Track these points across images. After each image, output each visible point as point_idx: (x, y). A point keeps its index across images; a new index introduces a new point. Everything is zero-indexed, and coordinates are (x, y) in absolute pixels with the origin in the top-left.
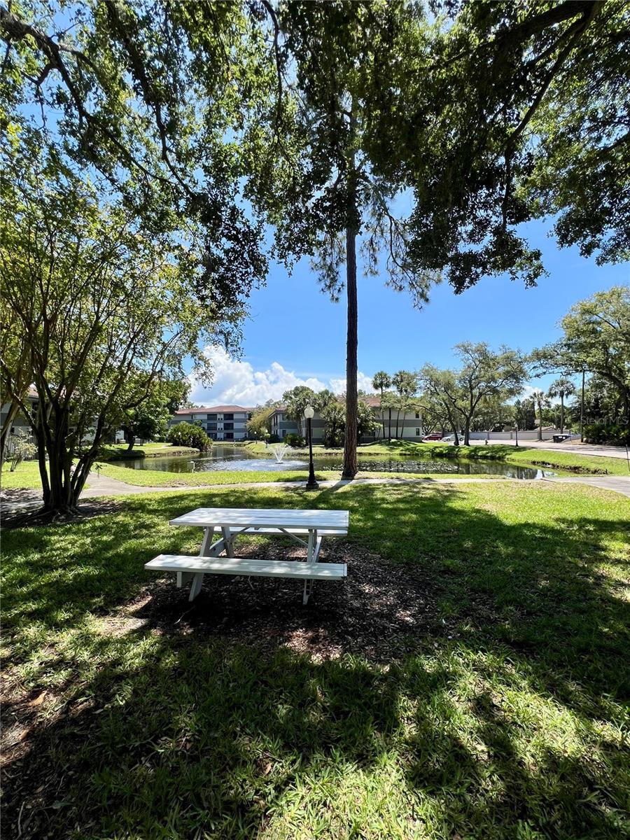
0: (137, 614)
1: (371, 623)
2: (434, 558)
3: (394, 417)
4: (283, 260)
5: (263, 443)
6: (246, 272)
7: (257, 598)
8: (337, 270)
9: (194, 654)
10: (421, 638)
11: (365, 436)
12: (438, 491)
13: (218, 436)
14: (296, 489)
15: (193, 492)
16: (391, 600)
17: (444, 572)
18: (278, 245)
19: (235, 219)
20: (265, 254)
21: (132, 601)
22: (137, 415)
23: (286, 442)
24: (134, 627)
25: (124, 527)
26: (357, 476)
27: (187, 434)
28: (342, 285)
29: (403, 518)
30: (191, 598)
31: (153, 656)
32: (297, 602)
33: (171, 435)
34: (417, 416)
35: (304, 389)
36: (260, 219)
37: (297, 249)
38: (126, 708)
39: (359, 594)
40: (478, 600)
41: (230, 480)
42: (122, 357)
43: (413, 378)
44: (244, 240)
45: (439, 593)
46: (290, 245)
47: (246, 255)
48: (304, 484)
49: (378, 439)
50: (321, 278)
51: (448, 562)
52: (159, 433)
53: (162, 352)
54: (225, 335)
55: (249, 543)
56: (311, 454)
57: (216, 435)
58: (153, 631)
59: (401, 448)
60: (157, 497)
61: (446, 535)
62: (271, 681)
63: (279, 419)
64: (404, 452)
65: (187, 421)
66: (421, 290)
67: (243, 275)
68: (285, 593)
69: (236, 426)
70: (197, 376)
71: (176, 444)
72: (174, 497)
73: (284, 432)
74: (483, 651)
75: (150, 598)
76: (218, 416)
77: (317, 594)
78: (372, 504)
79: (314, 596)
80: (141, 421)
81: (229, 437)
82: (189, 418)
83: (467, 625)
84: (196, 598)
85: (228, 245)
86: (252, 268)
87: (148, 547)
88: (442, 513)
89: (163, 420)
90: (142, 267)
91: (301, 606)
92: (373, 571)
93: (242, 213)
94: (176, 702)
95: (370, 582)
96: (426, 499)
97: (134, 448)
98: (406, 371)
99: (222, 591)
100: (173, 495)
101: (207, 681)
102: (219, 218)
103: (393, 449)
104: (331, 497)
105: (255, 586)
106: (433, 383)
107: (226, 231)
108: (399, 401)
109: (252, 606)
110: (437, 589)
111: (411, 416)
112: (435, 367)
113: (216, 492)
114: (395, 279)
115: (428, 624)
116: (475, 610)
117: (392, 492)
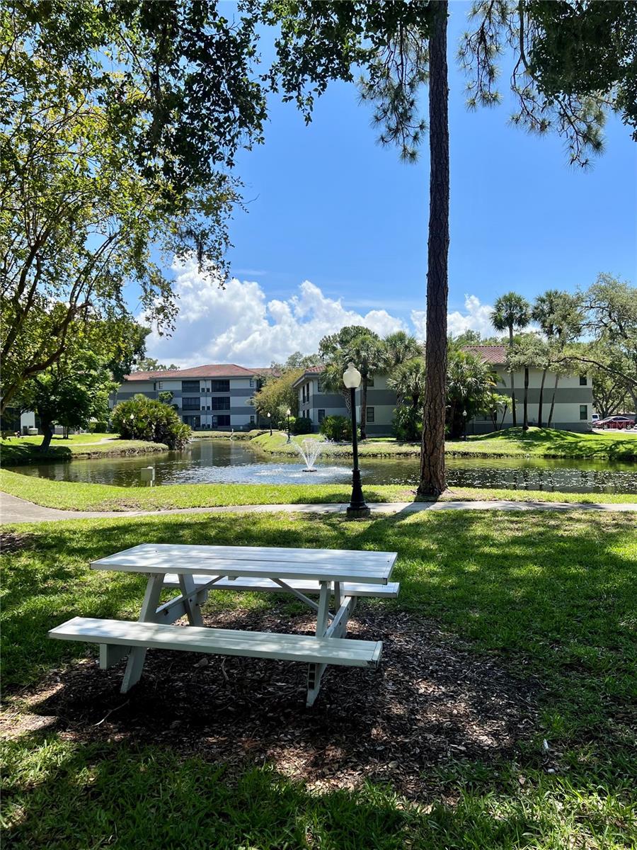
0: (39, 710)
1: (417, 742)
2: (557, 642)
3: (535, 383)
4: (294, 94)
5: (283, 434)
6: (227, 119)
7: (233, 693)
8: (412, 97)
9: (118, 770)
10: (498, 768)
11: (475, 420)
12: (597, 525)
13: (202, 422)
14: (329, 516)
15: (148, 520)
16: (462, 707)
17: (570, 667)
18: (283, 63)
19: (201, 20)
20: (259, 81)
21: (33, 689)
22: (55, 384)
23: (324, 432)
24: (31, 728)
25: (26, 575)
26: (445, 495)
27: (146, 417)
28: (422, 127)
29: (516, 572)
30: (124, 688)
31: (56, 768)
32: (297, 703)
33: (118, 421)
34: (583, 381)
35: (359, 331)
36: (249, 16)
37: (319, 69)
38: (13, 833)
39: (407, 695)
40: (620, 716)
41: (213, 500)
42: (18, 280)
43: (574, 304)
44: (219, 59)
45: (551, 700)
46: (305, 63)
47: (224, 87)
48: (343, 508)
49: (501, 426)
50: (380, 114)
51: (581, 650)
52: (95, 414)
53: (87, 271)
54: (196, 237)
55: (232, 607)
56: (355, 455)
57: (198, 418)
58: (61, 734)
59: (547, 444)
60: (86, 527)
61: (591, 603)
62: (234, 814)
63: (313, 389)
64: (552, 452)
65: (146, 394)
66: (583, 127)
67: (221, 125)
68: (280, 688)
69: (235, 402)
70: (149, 313)
71: (126, 435)
72: (114, 529)
73: (321, 413)
74: (601, 793)
75: (60, 686)
76: (202, 385)
77: (334, 691)
78: (464, 546)
79: (328, 693)
80: (64, 394)
81: (222, 423)
82: (150, 389)
83: (585, 755)
84: (134, 689)
85: (193, 68)
86: (236, 109)
87: (63, 608)
88: (594, 565)
89: (101, 391)
90: (44, 118)
91: (303, 709)
92: (439, 660)
93: (213, 7)
94: (85, 830)
95: (430, 676)
96: (569, 539)
97: (53, 443)
98: (561, 291)
99: (177, 680)
100: (112, 524)
101: (134, 807)
102: (174, 20)
103: (531, 445)
104: (390, 532)
105: (231, 675)
106: (614, 315)
107: (186, 44)
108: (545, 353)
109: (221, 706)
110: (549, 694)
111: (572, 382)
112: (621, 282)
113: (187, 520)
114: (530, 109)
115: (518, 748)
116: (609, 732)
117: (507, 525)
